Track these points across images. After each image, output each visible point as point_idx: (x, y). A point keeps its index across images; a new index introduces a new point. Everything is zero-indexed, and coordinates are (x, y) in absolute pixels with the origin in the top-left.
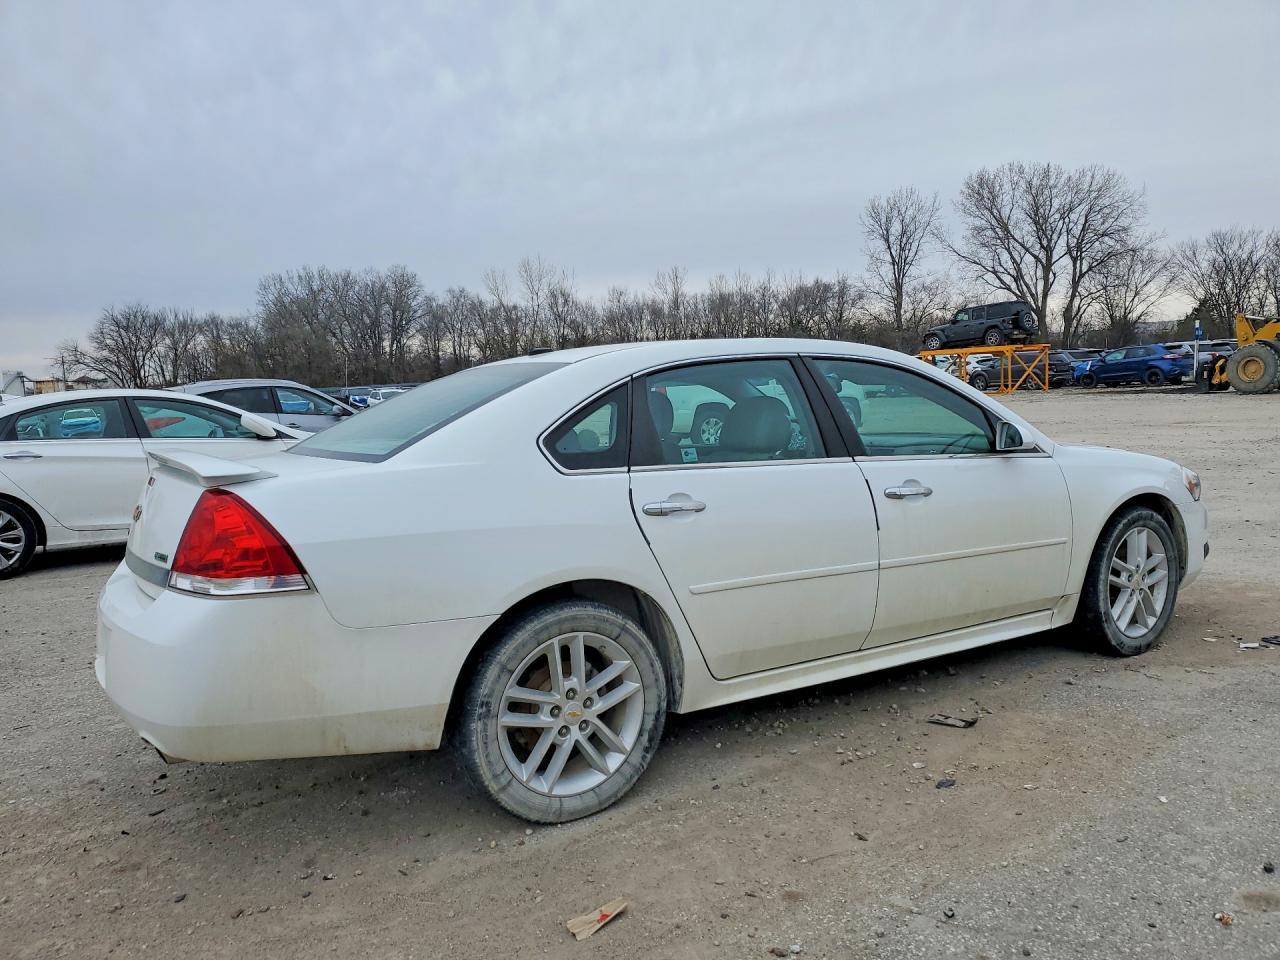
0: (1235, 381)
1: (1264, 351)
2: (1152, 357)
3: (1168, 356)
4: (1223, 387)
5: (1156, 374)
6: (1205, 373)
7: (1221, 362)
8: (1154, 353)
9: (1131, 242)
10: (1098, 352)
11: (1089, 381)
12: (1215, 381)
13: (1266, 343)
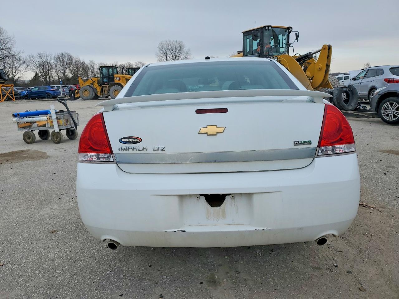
0: (82, 96)
1: (89, 88)
2: (47, 90)
3: (52, 90)
4: (77, 98)
5: (49, 95)
6: (73, 95)
7: (77, 91)
8: (48, 89)
9: (12, 53)
10: (26, 88)
11: (27, 97)
12: (76, 97)
13: (88, 85)
